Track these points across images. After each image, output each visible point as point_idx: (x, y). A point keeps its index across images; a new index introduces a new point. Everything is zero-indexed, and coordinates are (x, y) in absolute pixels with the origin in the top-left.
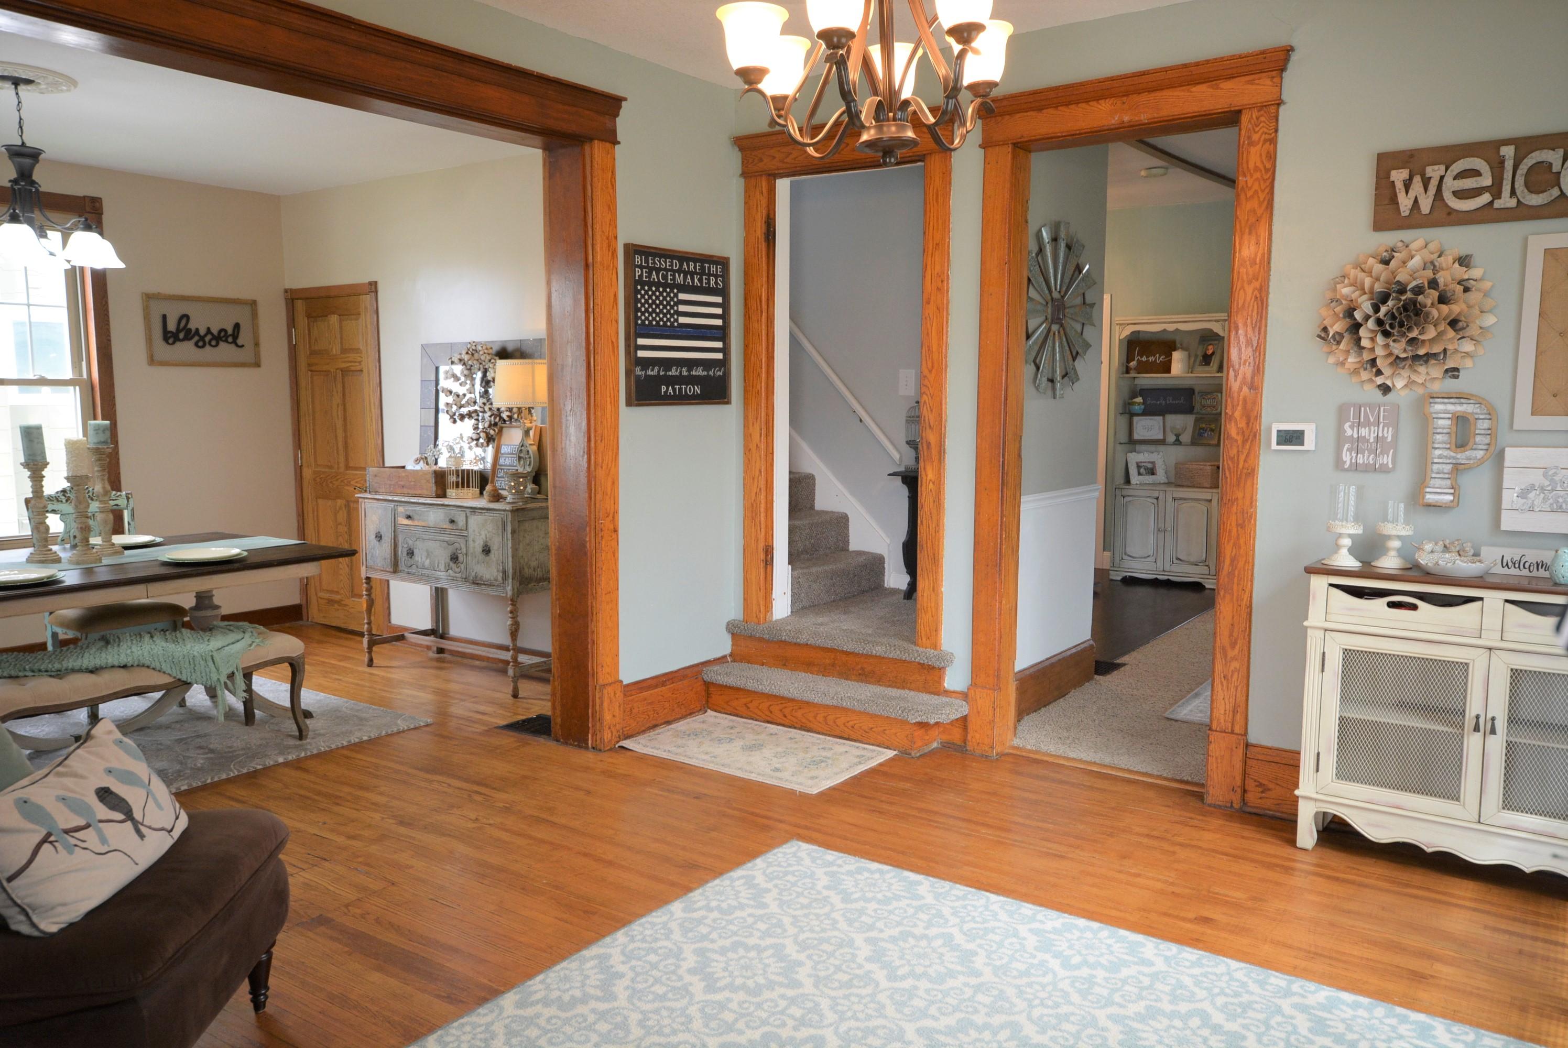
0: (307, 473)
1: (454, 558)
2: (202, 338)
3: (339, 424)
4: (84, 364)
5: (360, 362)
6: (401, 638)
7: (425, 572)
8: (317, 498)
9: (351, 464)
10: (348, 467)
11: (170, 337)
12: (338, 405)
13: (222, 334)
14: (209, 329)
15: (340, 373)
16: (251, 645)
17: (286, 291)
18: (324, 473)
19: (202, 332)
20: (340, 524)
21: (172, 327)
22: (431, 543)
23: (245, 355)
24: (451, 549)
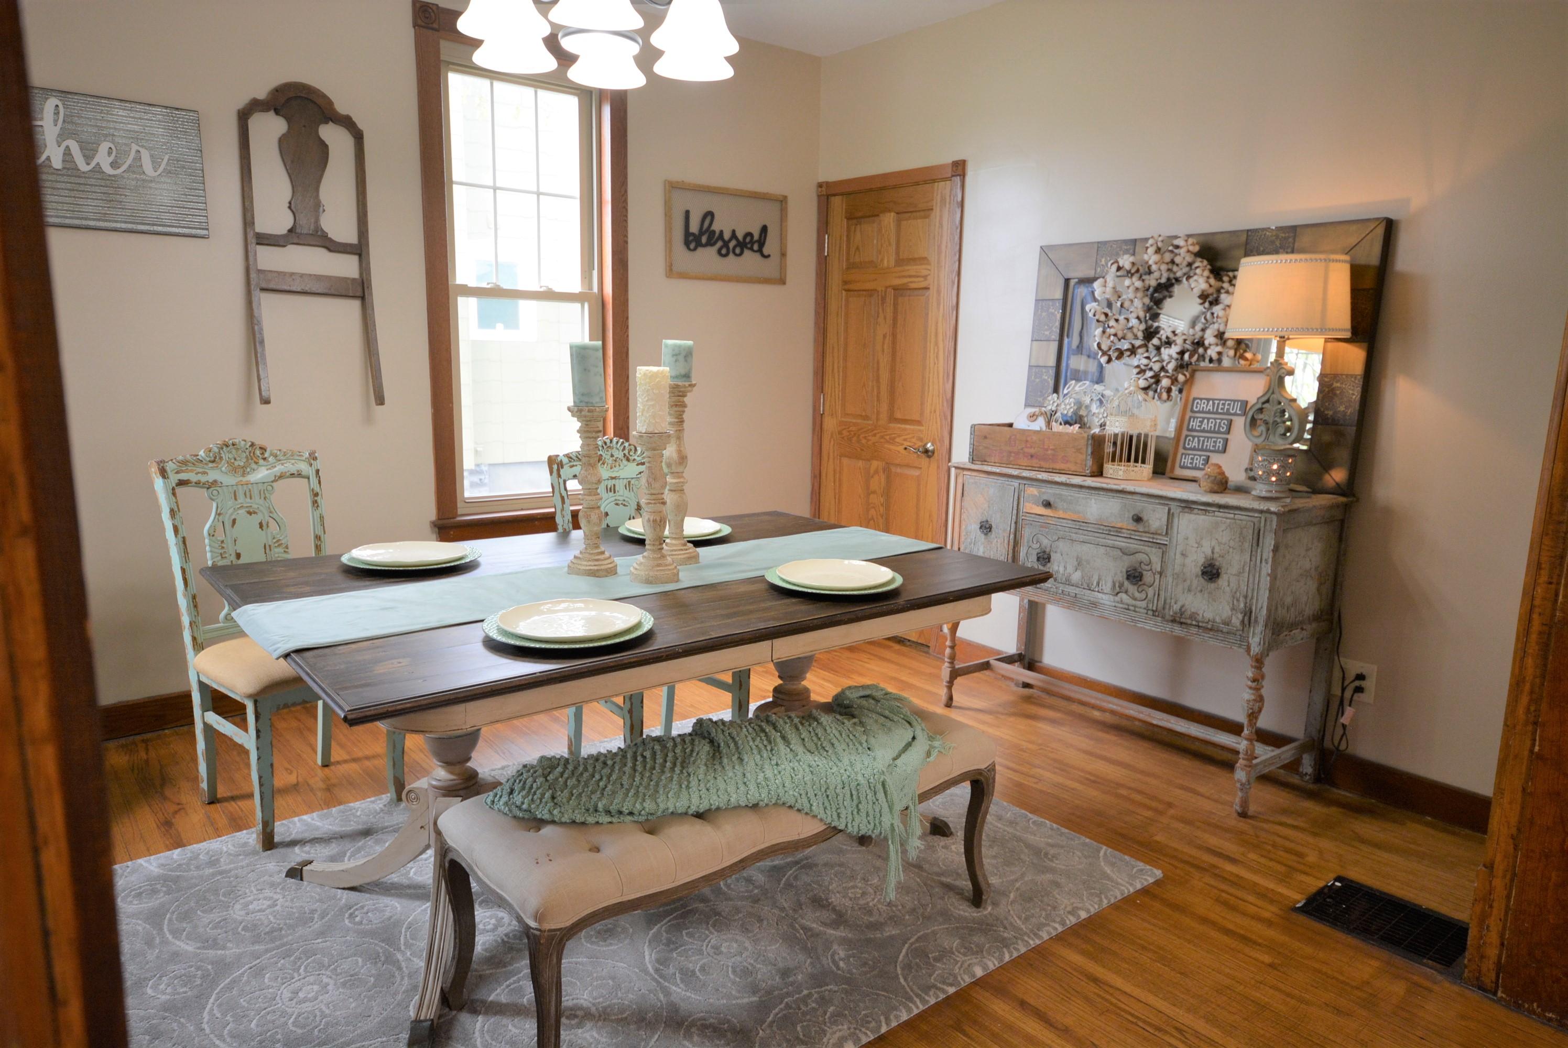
0: (830, 424)
1: (1135, 576)
2: (726, 244)
3: (884, 360)
4: (595, 273)
5: (925, 277)
6: (986, 666)
7: (1072, 590)
8: (842, 455)
9: (898, 415)
10: (892, 419)
11: (693, 241)
12: (885, 336)
13: (748, 239)
14: (734, 231)
15: (891, 293)
16: (928, 754)
17: (820, 185)
18: (855, 424)
19: (727, 236)
20: (874, 492)
21: (694, 228)
22: (1085, 547)
23: (768, 268)
24: (1127, 562)
